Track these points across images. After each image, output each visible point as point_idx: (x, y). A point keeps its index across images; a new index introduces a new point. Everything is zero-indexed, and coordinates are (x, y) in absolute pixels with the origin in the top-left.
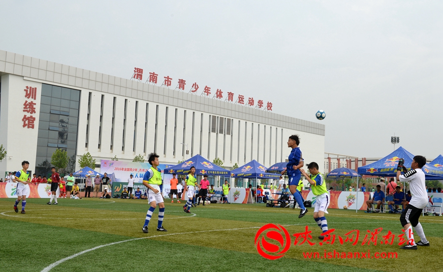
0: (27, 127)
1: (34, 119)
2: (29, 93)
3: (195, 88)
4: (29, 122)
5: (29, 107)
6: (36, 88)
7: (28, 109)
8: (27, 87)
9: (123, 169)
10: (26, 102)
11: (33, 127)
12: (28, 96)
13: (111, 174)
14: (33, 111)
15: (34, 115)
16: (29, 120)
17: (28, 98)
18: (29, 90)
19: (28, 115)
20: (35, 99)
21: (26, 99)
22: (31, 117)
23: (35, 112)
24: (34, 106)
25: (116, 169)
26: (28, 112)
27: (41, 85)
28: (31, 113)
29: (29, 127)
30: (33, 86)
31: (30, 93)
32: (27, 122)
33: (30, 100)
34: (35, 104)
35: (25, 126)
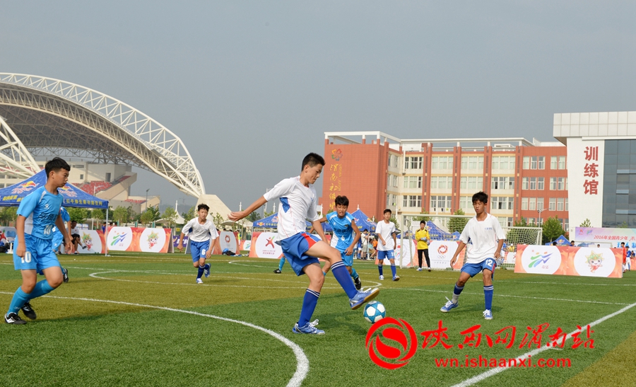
0: (589, 193)
1: (597, 183)
2: (589, 154)
4: (591, 187)
5: (591, 170)
6: (597, 148)
7: (590, 173)
8: (587, 148)
10: (587, 164)
11: (596, 193)
12: (588, 157)
14: (595, 174)
15: (596, 179)
16: (591, 185)
17: (589, 160)
18: (589, 151)
19: (590, 179)
20: (597, 160)
21: (587, 161)
22: (594, 181)
23: (597, 175)
24: (597, 168)
25: (597, 237)
26: (590, 176)
27: (603, 142)
28: (594, 177)
29: (591, 193)
30: (594, 144)
31: (591, 154)
32: (589, 188)
33: (591, 162)
34: (597, 166)
35: (586, 192)
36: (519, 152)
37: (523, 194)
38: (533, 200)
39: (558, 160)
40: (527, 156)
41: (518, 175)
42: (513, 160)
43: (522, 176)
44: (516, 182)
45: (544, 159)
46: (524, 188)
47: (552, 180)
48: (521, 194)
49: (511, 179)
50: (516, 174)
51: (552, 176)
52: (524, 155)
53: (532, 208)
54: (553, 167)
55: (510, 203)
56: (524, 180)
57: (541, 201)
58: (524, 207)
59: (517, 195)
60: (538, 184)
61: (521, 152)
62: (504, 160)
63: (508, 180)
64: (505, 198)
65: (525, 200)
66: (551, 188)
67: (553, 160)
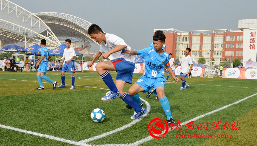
1: (255, 45)
2: (252, 34)
6: (255, 32)
8: (251, 32)
11: (254, 49)
12: (252, 36)
20: (255, 37)
23: (255, 42)
24: (255, 40)
28: (253, 43)
32: (251, 47)
33: (253, 38)
35: (251, 49)
36: (225, 34)
37: (226, 50)
38: (230, 52)
39: (240, 37)
40: (228, 36)
41: (224, 43)
42: (223, 37)
43: (226, 43)
44: (223, 45)
45: (234, 37)
46: (226, 47)
47: (237, 45)
48: (225, 50)
49: (221, 44)
50: (223, 43)
51: (237, 43)
52: (227, 35)
53: (229, 55)
54: (238, 40)
55: (221, 53)
56: (227, 45)
57: (233, 52)
58: (226, 55)
59: (224, 50)
60: (232, 46)
61: (226, 35)
62: (219, 37)
63: (220, 45)
64: (219, 51)
65: (226, 52)
66: (237, 47)
67: (238, 37)
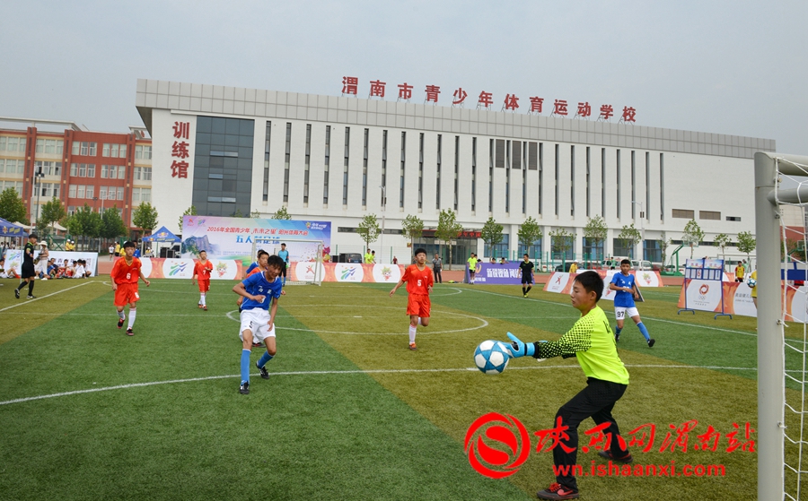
0: (177, 176)
1: (187, 165)
2: (178, 130)
3: (460, 97)
4: (180, 170)
5: (180, 150)
6: (188, 124)
7: (179, 153)
8: (176, 123)
9: (222, 229)
10: (176, 142)
11: (186, 176)
12: (177, 134)
13: (201, 236)
14: (185, 154)
15: (186, 160)
16: (180, 167)
17: (178, 137)
18: (179, 127)
19: (179, 160)
20: (187, 138)
21: (176, 139)
22: (183, 162)
23: (188, 156)
24: (187, 148)
25: (211, 229)
26: (179, 156)
27: (196, 118)
28: (183, 157)
29: (180, 177)
30: (185, 121)
31: (181, 130)
32: (177, 170)
33: (180, 140)
34: (188, 145)
35: (174, 175)
36: (68, 136)
37: (72, 181)
38: (82, 188)
39: (111, 148)
40: (77, 141)
41: (66, 160)
42: (61, 144)
43: (71, 162)
44: (64, 168)
45: (96, 145)
46: (72, 174)
47: (103, 168)
48: (69, 180)
49: (57, 164)
50: (64, 160)
51: (104, 164)
52: (74, 140)
53: (81, 196)
54: (105, 154)
55: (55, 191)
56: (73, 167)
57: (91, 189)
58: (72, 195)
59: (65, 182)
60: (88, 171)
61: (71, 136)
62: (49, 143)
63: (54, 166)
64: (50, 184)
65: (73, 188)
66: (103, 176)
67: (106, 147)
